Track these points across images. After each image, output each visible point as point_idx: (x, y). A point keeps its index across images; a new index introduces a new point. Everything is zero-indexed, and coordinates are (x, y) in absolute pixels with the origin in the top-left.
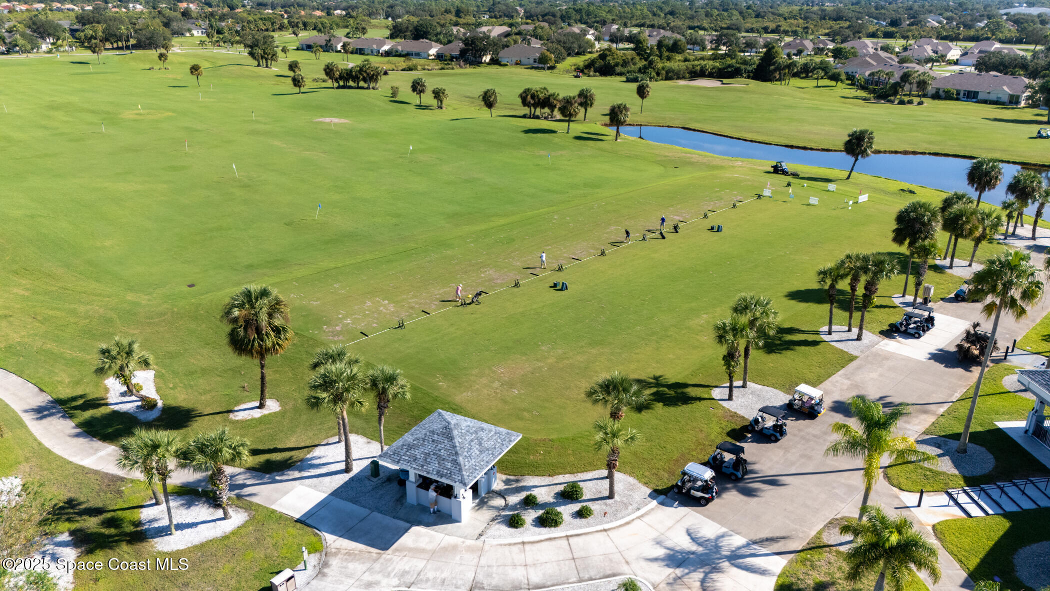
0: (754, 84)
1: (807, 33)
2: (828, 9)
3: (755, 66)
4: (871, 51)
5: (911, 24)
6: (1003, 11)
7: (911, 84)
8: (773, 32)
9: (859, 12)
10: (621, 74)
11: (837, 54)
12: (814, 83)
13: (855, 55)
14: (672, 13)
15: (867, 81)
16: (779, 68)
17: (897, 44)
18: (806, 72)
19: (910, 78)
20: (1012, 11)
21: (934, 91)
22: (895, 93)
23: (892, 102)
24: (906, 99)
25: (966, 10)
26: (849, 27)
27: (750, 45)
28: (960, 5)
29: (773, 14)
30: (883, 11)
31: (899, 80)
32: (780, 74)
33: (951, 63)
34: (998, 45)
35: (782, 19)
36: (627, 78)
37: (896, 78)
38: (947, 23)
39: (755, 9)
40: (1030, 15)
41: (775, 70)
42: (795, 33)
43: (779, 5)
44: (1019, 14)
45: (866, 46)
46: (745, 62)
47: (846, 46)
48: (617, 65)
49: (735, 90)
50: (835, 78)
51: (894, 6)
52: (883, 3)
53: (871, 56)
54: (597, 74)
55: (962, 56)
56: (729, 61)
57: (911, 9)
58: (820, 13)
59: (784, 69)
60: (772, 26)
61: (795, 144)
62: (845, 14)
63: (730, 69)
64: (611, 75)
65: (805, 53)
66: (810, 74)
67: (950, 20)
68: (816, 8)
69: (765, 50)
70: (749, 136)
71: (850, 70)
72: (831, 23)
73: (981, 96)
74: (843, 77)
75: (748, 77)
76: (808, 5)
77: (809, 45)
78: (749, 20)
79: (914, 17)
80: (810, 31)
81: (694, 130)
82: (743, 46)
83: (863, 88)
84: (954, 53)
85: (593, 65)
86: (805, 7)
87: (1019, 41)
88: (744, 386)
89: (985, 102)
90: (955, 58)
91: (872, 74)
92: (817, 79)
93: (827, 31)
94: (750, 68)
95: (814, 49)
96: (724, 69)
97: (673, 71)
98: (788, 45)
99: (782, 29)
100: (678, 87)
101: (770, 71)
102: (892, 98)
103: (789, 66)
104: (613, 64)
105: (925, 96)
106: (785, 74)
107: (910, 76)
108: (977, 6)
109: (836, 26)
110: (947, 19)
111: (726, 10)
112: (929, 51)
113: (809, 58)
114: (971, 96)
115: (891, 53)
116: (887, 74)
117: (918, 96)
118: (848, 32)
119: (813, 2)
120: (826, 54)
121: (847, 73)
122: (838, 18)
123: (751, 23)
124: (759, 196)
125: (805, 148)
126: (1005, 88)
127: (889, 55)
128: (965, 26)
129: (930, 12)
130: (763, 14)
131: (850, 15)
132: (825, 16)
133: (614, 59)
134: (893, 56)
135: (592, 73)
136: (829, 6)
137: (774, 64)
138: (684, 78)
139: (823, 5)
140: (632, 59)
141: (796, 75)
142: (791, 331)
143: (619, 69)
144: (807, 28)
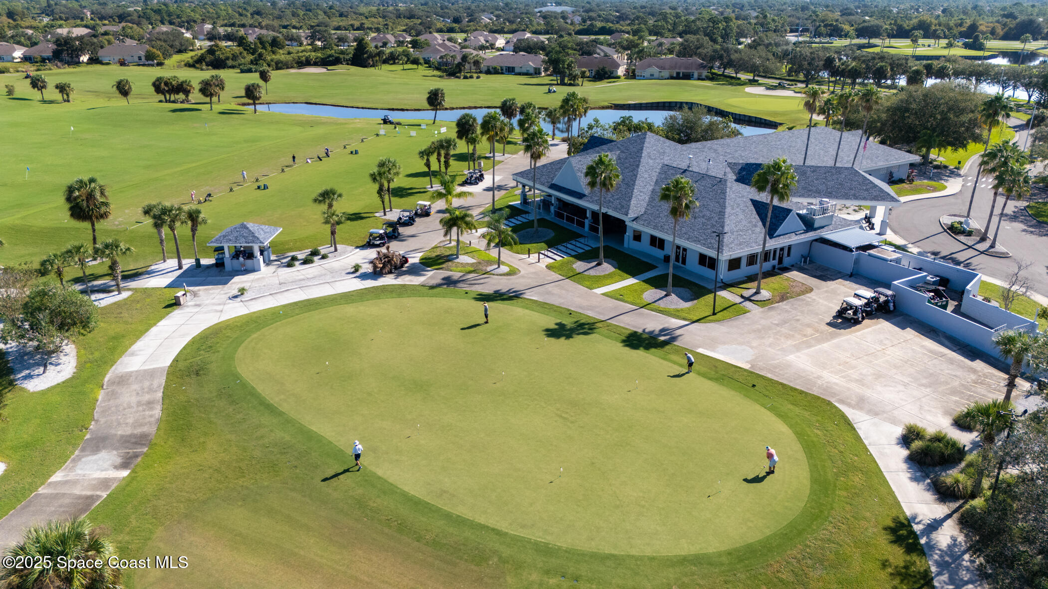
0: (354, 69)
1: (387, 29)
2: (401, 9)
3: (351, 55)
4: (441, 42)
5: (469, 21)
6: (537, 10)
7: (469, 63)
8: (358, 29)
9: (428, 12)
10: (233, 67)
11: (415, 44)
12: (401, 67)
13: (428, 44)
14: (258, 13)
15: (439, 63)
16: (371, 56)
17: (460, 37)
18: (392, 59)
19: (468, 59)
20: (544, 9)
21: (486, 69)
22: (460, 71)
23: (459, 78)
24: (468, 75)
25: (511, 9)
26: (420, 24)
27: (342, 40)
28: (507, 4)
29: (355, 13)
30: (446, 11)
31: (460, 61)
32: (373, 61)
33: (498, 49)
34: (528, 35)
35: (364, 18)
36: (241, 69)
37: (458, 59)
38: (497, 20)
39: (337, 9)
40: (555, 12)
41: (368, 58)
42: (378, 30)
43: (357, 6)
44: (548, 12)
45: (436, 38)
46: (342, 52)
47: (422, 38)
48: (227, 58)
49: (340, 74)
50: (415, 62)
51: (456, 6)
52: (446, 4)
53: (440, 45)
54: (210, 67)
55: (506, 43)
56: (329, 52)
57: (469, 9)
58: (395, 12)
59: (375, 56)
60: (357, 24)
61: (395, 107)
62: (416, 13)
63: (331, 59)
64: (224, 68)
65: (389, 45)
66: (397, 61)
67: (498, 16)
68: (391, 8)
69: (355, 44)
70: (360, 105)
71: (426, 56)
72: (407, 21)
73: (517, 70)
74: (422, 61)
75: (348, 64)
76: (383, 6)
77: (391, 38)
78: (335, 19)
79: (471, 15)
80: (390, 28)
81: (316, 104)
82: (336, 41)
83: (438, 69)
84: (500, 42)
85: (204, 60)
86: (382, 8)
87: (546, 33)
88: (391, 210)
89: (520, 74)
90: (501, 46)
91: (441, 57)
92: (403, 64)
93: (404, 28)
94: (347, 57)
95: (396, 42)
96: (326, 58)
97: (282, 62)
98: (374, 39)
99: (366, 26)
100: (291, 74)
101: (364, 59)
102: (459, 75)
103: (379, 54)
104: (223, 58)
105: (481, 72)
106: (377, 61)
107: (467, 57)
108: (521, 6)
109: (411, 23)
110: (496, 16)
111: (310, 10)
112: (482, 40)
113: (393, 49)
114: (510, 70)
115: (455, 43)
116: (452, 57)
117: (476, 73)
118: (420, 27)
119: (387, 3)
120: (407, 46)
121: (424, 59)
122: (411, 16)
123: (336, 21)
124: (377, 135)
125: (402, 110)
126: (530, 63)
127: (453, 44)
128: (510, 22)
129: (484, 11)
130: (345, 14)
131: (421, 14)
132: (400, 15)
133: (223, 54)
134: (456, 45)
135: (204, 67)
136: (401, 6)
137: (366, 52)
138: (292, 67)
139: (397, 6)
140: (241, 53)
141: (385, 62)
142: (411, 189)
143: (230, 63)
144: (386, 25)
